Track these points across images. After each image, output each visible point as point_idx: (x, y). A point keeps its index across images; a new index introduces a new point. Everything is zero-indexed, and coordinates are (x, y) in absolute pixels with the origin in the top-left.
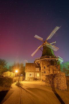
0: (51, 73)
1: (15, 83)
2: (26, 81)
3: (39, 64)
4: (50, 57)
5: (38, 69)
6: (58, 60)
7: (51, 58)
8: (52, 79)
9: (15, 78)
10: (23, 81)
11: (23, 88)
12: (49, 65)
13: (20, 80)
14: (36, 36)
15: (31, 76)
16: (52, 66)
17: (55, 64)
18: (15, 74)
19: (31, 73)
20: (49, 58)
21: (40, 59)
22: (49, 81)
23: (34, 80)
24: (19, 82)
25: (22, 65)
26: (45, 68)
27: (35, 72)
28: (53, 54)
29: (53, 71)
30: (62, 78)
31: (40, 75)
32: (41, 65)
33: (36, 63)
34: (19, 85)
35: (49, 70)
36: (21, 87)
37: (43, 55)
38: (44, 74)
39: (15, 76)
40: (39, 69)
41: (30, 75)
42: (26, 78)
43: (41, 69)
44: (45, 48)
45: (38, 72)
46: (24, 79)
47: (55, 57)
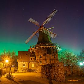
0: (48, 62)
1: (5, 76)
2: (19, 72)
3: (34, 53)
4: (47, 44)
5: (32, 59)
6: (56, 48)
7: (47, 46)
8: (49, 70)
9: (5, 70)
10: (15, 72)
11: (14, 81)
12: (46, 54)
13: (11, 72)
14: (31, 20)
15: (25, 67)
16: (49, 55)
17: (52, 52)
18: (5, 64)
19: (24, 63)
20: (45, 45)
21: (35, 47)
22: (45, 73)
23: (28, 71)
24: (9, 74)
25: (14, 53)
26: (41, 57)
27: (29, 62)
28: (50, 41)
29: (50, 61)
30: (60, 69)
31: (35, 65)
32: (37, 54)
33: (30, 51)
34: (10, 78)
35: (46, 60)
36: (12, 79)
37: (39, 43)
38: (40, 64)
39: (5, 67)
40: (34, 58)
41: (24, 65)
42: (19, 69)
43: (37, 58)
44: (41, 33)
45: (33, 62)
46: (16, 71)
47: (53, 45)
